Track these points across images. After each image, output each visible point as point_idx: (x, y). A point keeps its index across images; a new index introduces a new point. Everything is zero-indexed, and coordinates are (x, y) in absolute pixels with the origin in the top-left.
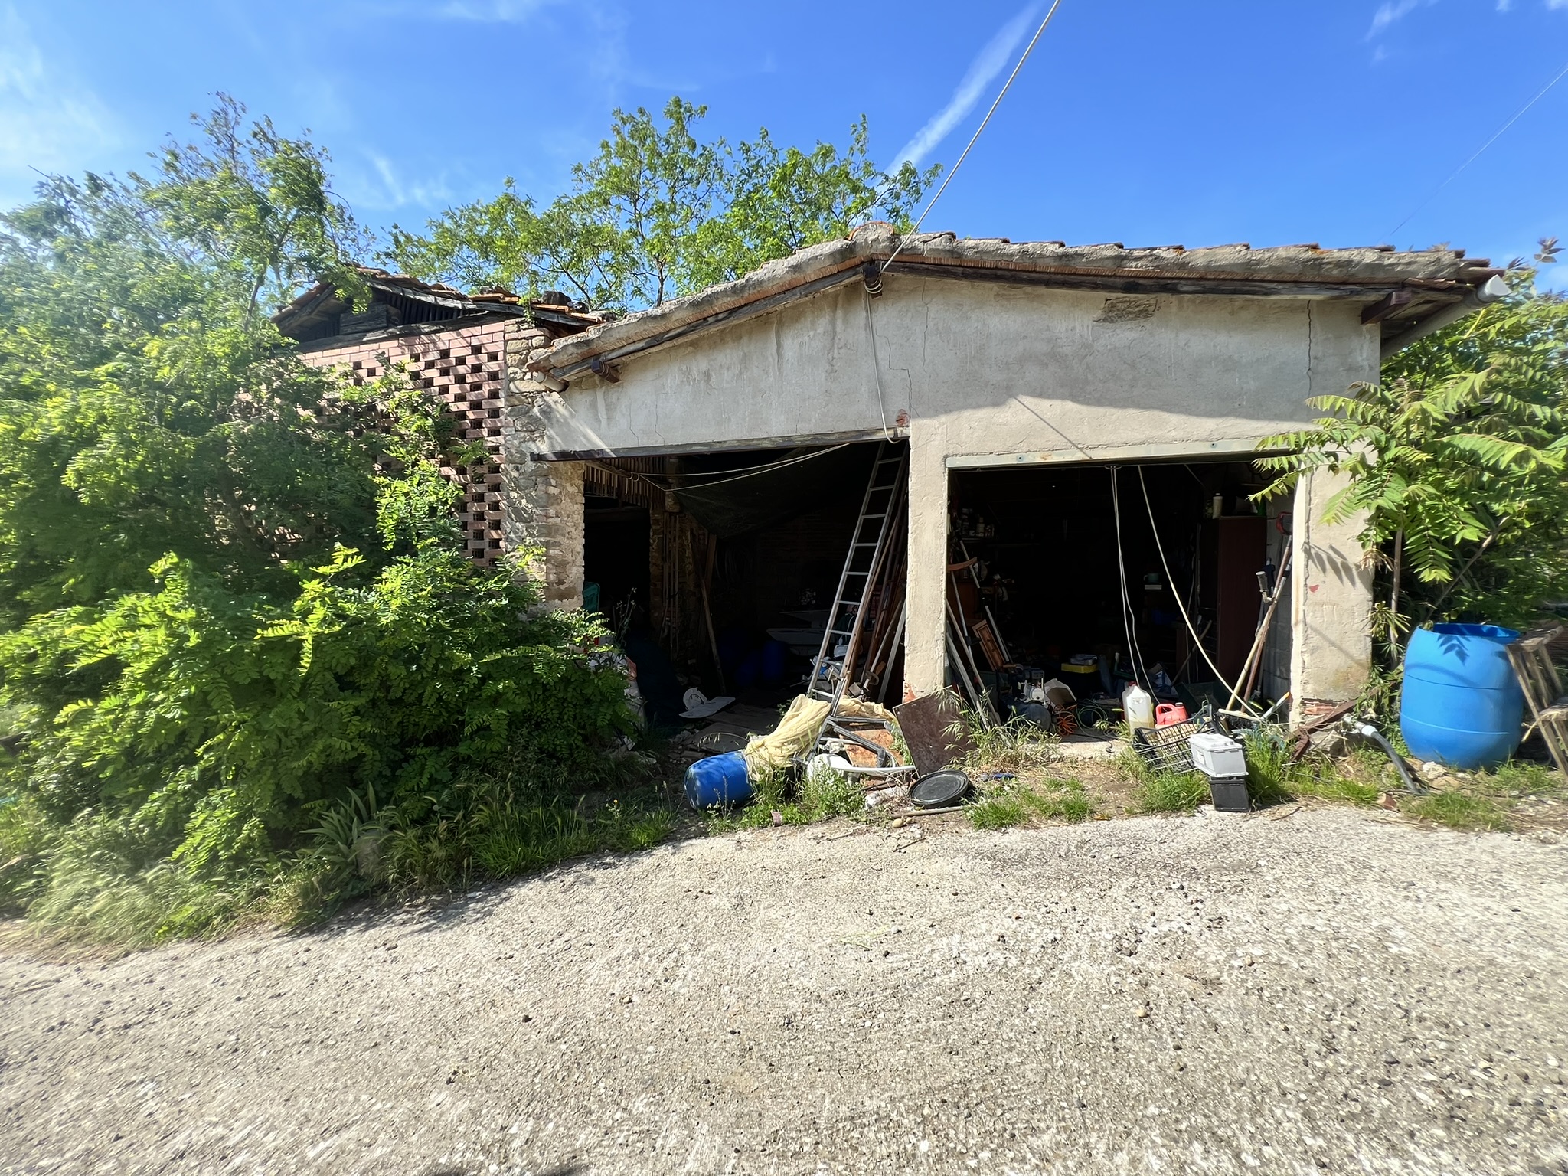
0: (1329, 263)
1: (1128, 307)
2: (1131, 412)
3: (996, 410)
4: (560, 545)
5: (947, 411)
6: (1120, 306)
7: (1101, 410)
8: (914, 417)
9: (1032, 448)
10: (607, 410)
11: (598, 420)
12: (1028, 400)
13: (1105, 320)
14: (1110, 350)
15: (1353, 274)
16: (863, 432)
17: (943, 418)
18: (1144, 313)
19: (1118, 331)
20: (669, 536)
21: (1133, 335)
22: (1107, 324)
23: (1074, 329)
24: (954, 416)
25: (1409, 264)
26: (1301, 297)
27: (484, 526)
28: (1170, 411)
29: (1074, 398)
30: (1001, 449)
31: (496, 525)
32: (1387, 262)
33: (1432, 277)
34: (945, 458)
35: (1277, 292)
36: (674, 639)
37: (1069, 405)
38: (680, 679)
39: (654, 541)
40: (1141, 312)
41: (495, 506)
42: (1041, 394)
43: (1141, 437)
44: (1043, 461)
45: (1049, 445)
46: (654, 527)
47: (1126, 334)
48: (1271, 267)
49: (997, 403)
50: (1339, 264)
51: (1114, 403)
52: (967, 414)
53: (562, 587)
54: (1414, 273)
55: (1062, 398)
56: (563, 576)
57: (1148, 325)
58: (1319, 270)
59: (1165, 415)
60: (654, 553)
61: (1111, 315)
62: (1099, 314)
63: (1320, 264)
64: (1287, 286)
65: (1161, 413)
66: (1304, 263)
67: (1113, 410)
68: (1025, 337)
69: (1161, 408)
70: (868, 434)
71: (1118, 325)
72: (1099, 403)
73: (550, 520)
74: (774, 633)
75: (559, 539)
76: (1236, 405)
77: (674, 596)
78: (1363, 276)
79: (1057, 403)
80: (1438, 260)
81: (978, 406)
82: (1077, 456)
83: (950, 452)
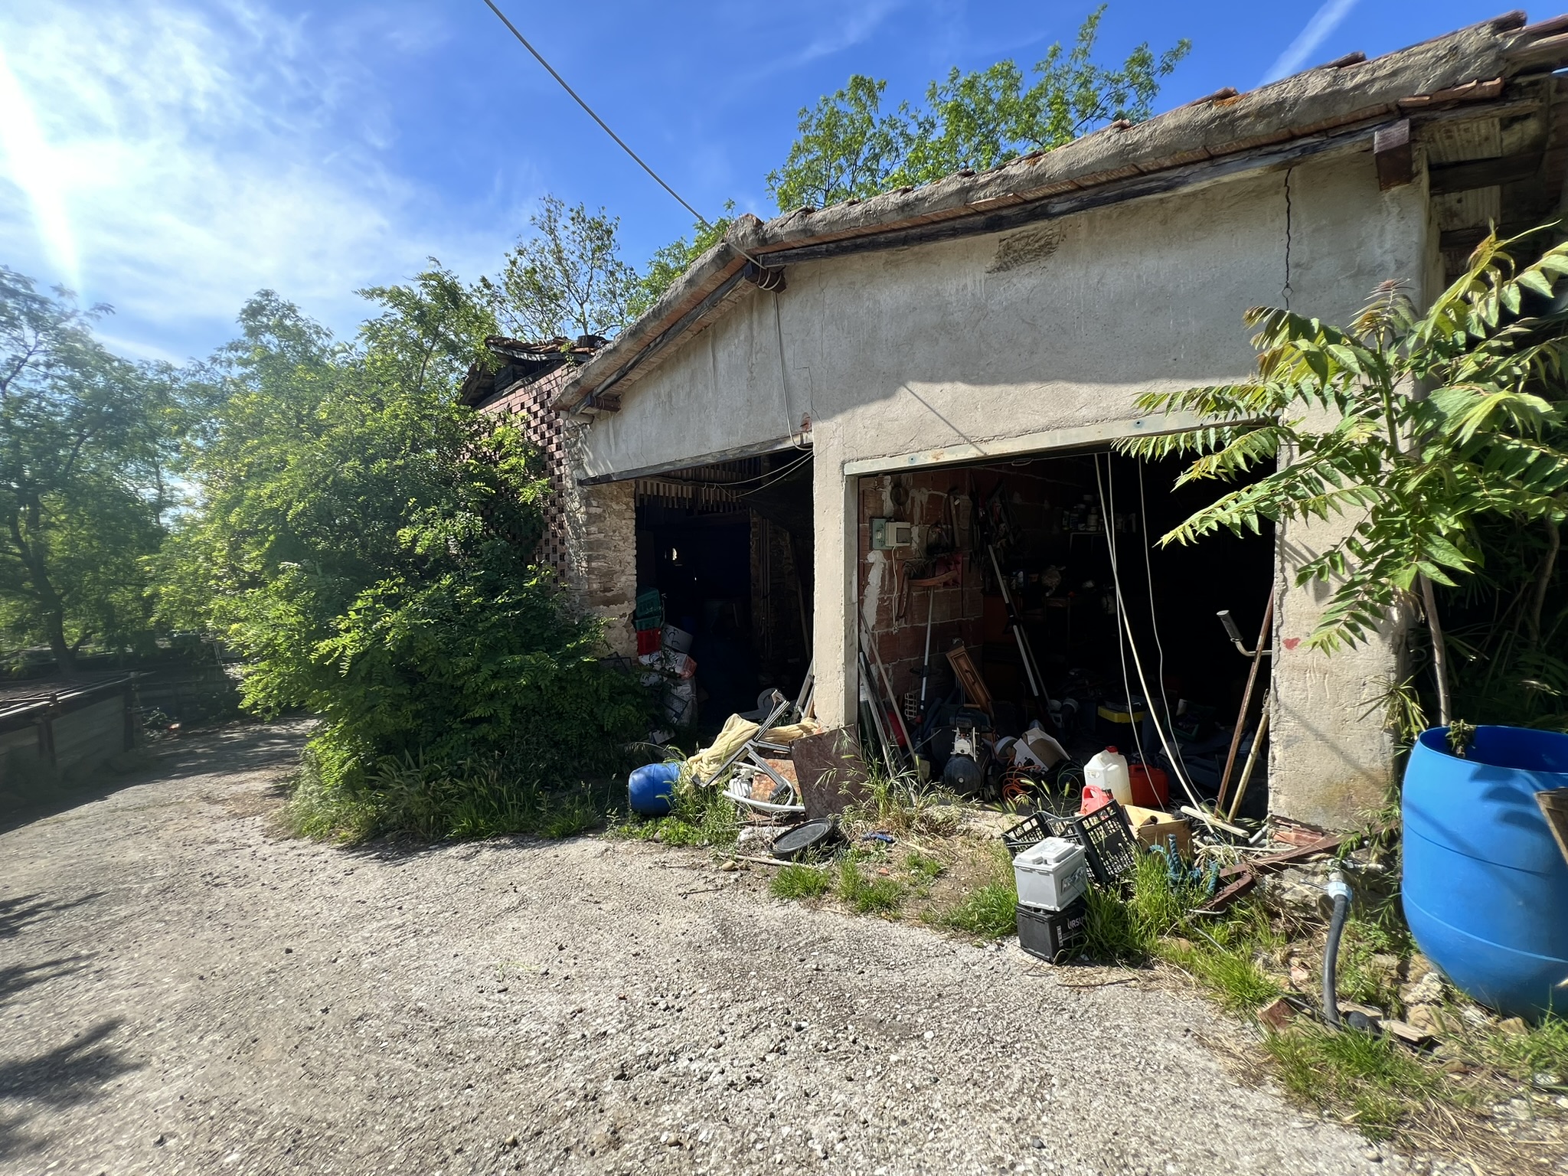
0: (1245, 116)
1: (1027, 244)
2: (1032, 387)
3: (887, 403)
4: (605, 557)
5: (842, 411)
6: (1017, 246)
7: (997, 389)
8: (816, 420)
9: (923, 446)
12: (919, 388)
13: (999, 269)
14: (1006, 309)
15: (1293, 122)
16: (778, 441)
17: (839, 419)
18: (1046, 249)
19: (1015, 280)
20: (762, 538)
21: (1030, 282)
22: (1002, 273)
23: (965, 286)
24: (848, 415)
25: (1394, 74)
26: (1226, 179)
27: (557, 542)
28: (1079, 380)
29: (967, 379)
30: (893, 450)
31: (562, 542)
32: (1349, 85)
33: (1449, 82)
34: (843, 464)
35: (1184, 182)
37: (961, 387)
39: (753, 545)
40: (1041, 247)
41: (561, 525)
42: (932, 378)
43: (1043, 421)
44: (934, 461)
45: (940, 441)
47: (1024, 282)
48: (1155, 148)
49: (887, 395)
50: (1263, 112)
51: (1010, 380)
52: (860, 410)
53: (609, 594)
54: (1411, 86)
55: (952, 380)
56: (609, 585)
57: (1050, 264)
58: (1233, 131)
59: (1074, 387)
61: (1008, 260)
62: (992, 262)
63: (1232, 122)
64: (1197, 168)
65: (1067, 385)
66: (1204, 127)
67: (1011, 388)
68: (915, 309)
69: (1068, 379)
70: (780, 443)
71: (1013, 272)
72: (994, 380)
73: (592, 536)
75: (604, 552)
76: (1170, 361)
77: (767, 596)
78: (1309, 121)
79: (947, 386)
80: (1454, 50)
81: (872, 400)
82: (969, 453)
83: (847, 457)
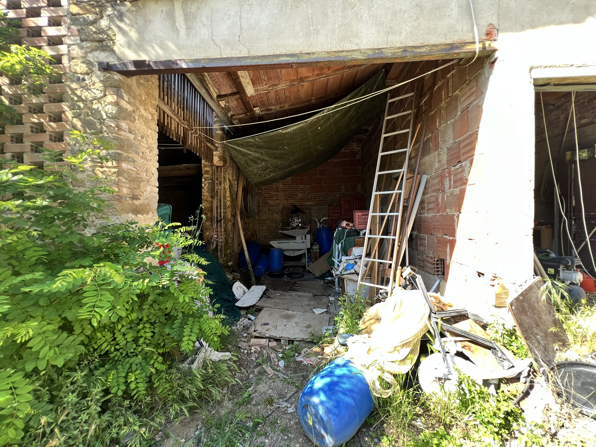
4: (134, 161)
8: (502, 31)
10: (186, 20)
11: (176, 30)
20: (216, 182)
27: (45, 138)
31: (59, 138)
34: (531, 69)
36: (221, 250)
38: (229, 276)
39: (205, 185)
41: (58, 118)
46: (205, 176)
53: (137, 202)
56: (137, 192)
60: (205, 193)
73: (122, 133)
74: (275, 244)
75: (132, 155)
77: (221, 221)
83: (536, 63)
